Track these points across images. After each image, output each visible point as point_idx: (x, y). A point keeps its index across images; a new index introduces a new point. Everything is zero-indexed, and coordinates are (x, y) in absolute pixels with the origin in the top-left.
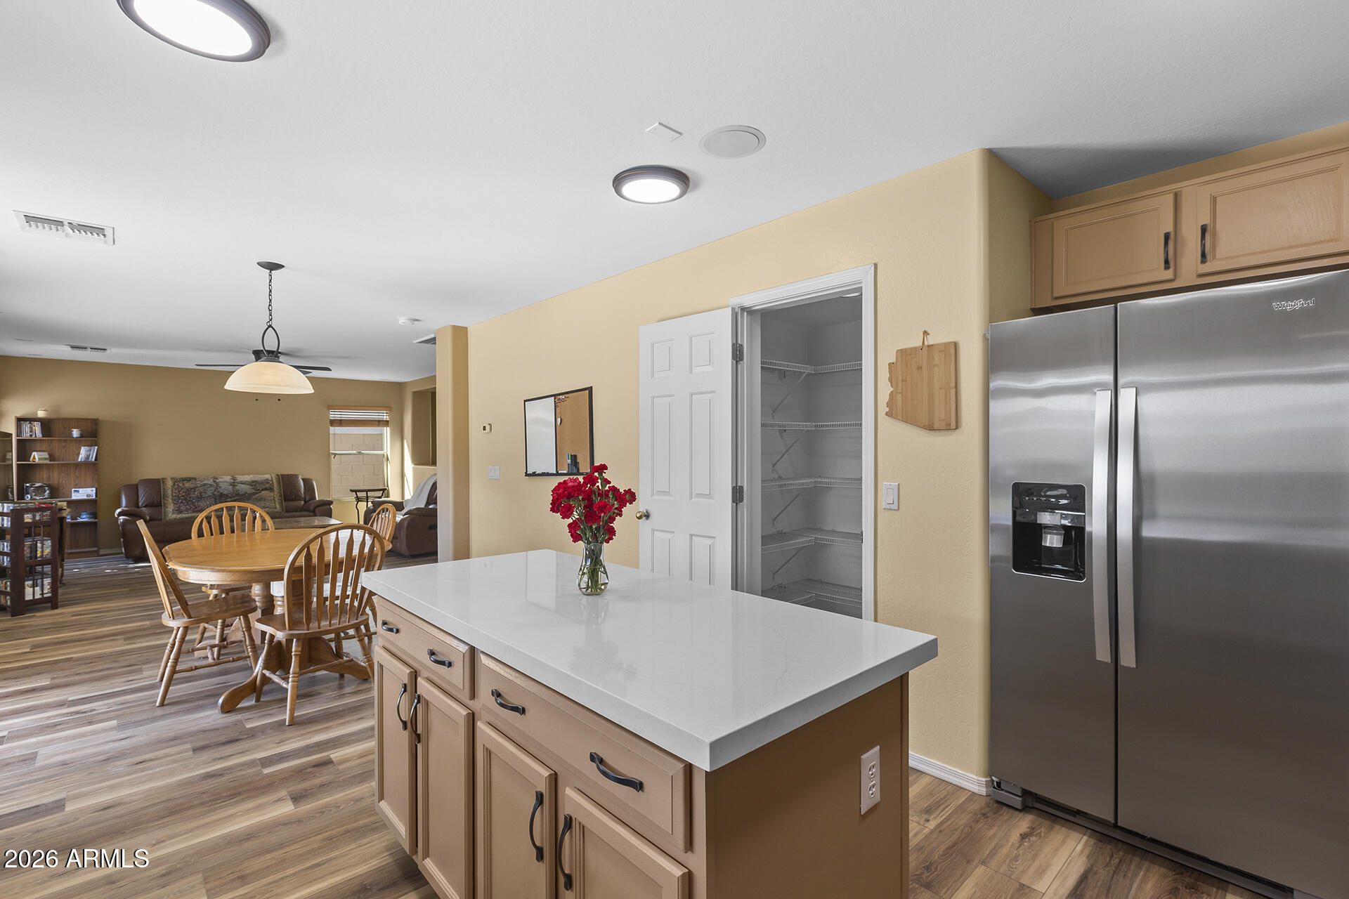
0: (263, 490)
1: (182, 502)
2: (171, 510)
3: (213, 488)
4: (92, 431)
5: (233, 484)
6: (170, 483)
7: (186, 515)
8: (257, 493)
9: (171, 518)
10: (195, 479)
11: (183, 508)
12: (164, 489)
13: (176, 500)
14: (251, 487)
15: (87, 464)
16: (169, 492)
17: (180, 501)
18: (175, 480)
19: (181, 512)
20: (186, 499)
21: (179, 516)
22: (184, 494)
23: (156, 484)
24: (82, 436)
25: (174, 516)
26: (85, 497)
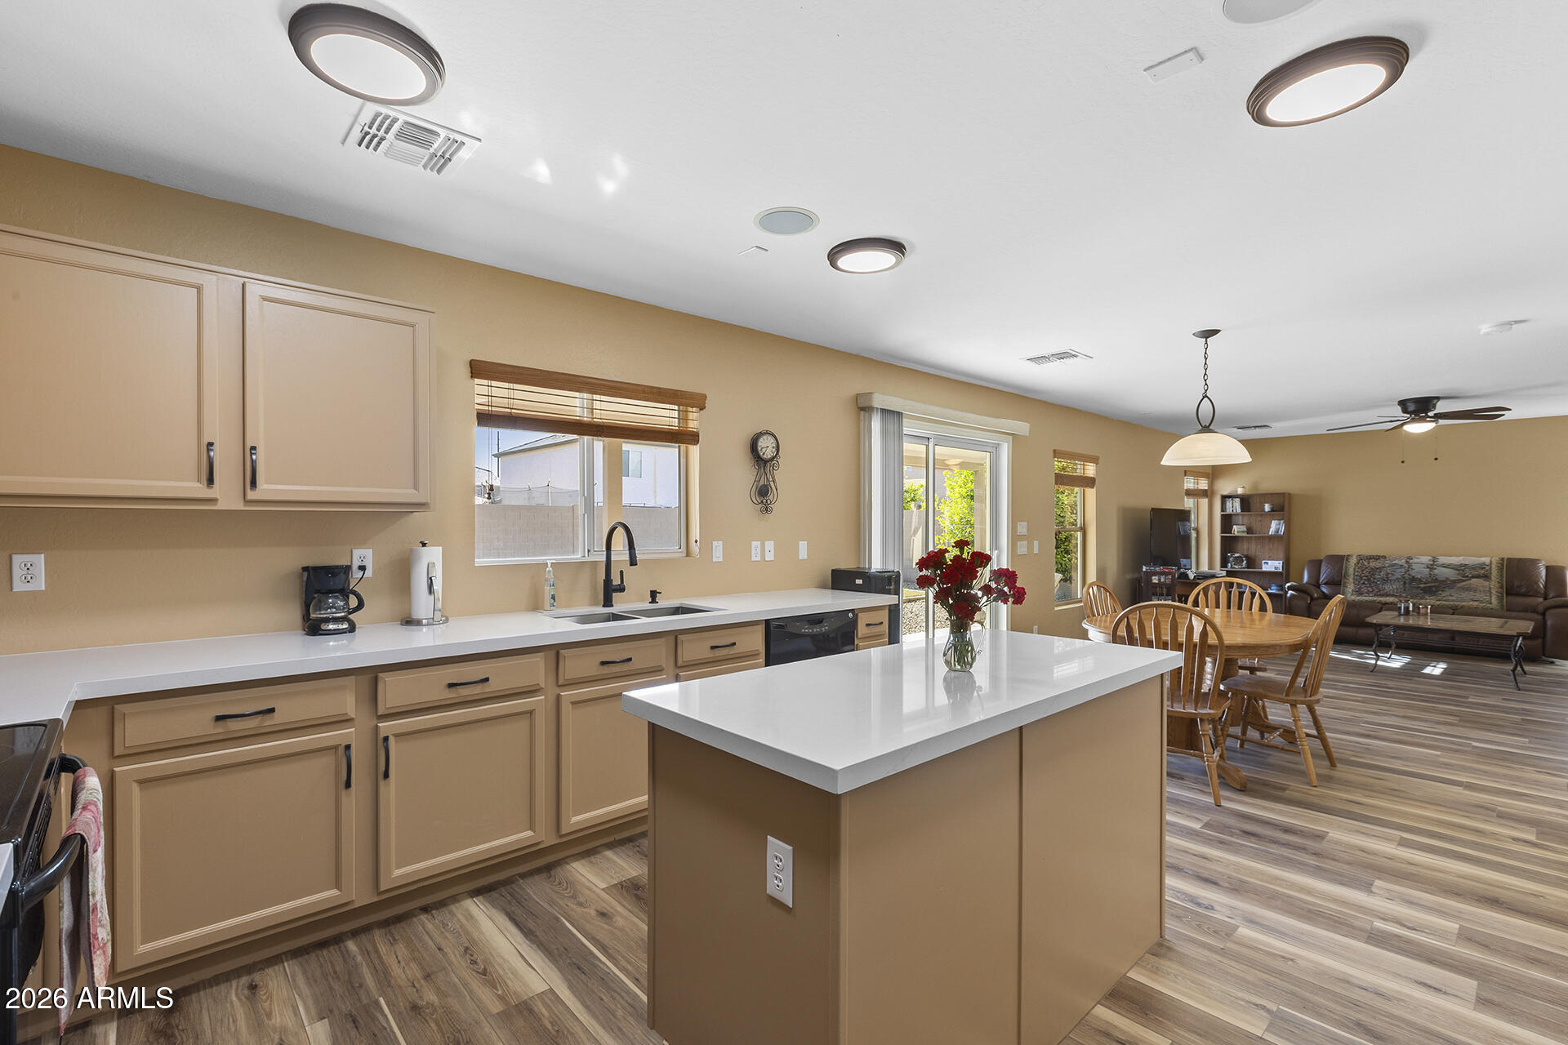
0: (1473, 577)
1: (1363, 583)
2: (1350, 590)
3: (1403, 570)
4: (1282, 505)
5: (1431, 567)
6: (1354, 560)
7: (1366, 598)
8: (1463, 581)
9: (1350, 599)
10: (1384, 557)
11: (1364, 590)
12: (1346, 568)
13: (1359, 579)
14: (1457, 572)
15: (1276, 538)
16: (1351, 571)
17: (1362, 581)
18: (1361, 558)
19: (1361, 594)
20: (1369, 580)
21: (1359, 598)
22: (1367, 574)
23: (1339, 561)
24: (1273, 510)
25: (1353, 597)
26: (1273, 570)
